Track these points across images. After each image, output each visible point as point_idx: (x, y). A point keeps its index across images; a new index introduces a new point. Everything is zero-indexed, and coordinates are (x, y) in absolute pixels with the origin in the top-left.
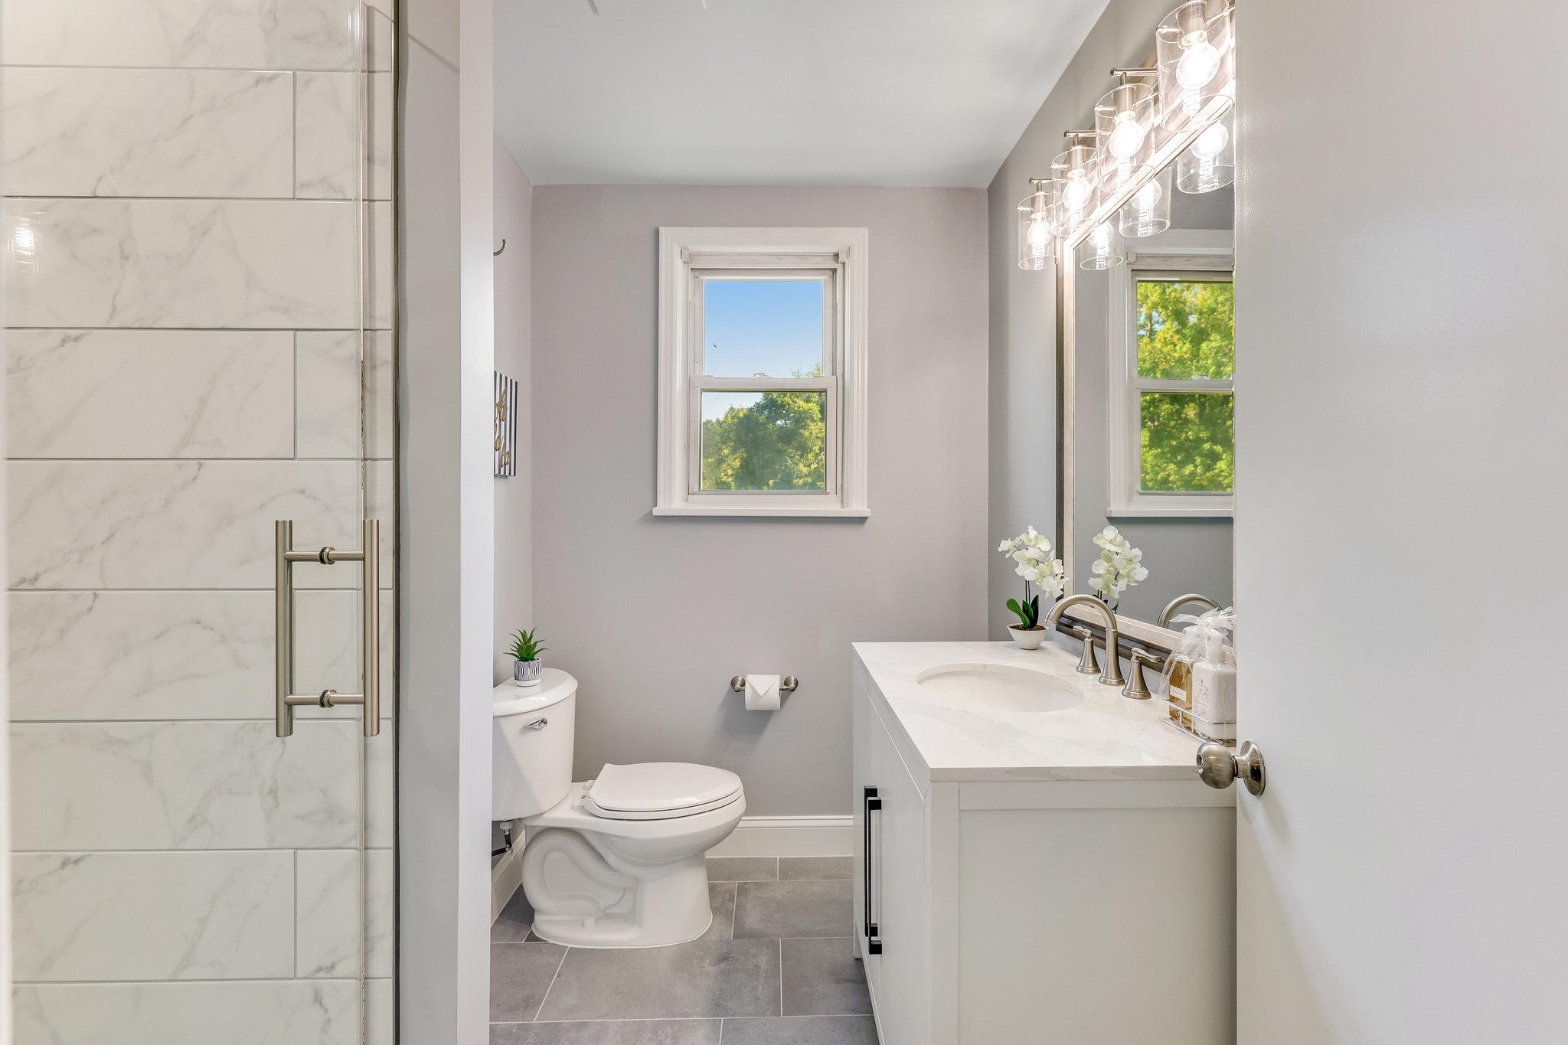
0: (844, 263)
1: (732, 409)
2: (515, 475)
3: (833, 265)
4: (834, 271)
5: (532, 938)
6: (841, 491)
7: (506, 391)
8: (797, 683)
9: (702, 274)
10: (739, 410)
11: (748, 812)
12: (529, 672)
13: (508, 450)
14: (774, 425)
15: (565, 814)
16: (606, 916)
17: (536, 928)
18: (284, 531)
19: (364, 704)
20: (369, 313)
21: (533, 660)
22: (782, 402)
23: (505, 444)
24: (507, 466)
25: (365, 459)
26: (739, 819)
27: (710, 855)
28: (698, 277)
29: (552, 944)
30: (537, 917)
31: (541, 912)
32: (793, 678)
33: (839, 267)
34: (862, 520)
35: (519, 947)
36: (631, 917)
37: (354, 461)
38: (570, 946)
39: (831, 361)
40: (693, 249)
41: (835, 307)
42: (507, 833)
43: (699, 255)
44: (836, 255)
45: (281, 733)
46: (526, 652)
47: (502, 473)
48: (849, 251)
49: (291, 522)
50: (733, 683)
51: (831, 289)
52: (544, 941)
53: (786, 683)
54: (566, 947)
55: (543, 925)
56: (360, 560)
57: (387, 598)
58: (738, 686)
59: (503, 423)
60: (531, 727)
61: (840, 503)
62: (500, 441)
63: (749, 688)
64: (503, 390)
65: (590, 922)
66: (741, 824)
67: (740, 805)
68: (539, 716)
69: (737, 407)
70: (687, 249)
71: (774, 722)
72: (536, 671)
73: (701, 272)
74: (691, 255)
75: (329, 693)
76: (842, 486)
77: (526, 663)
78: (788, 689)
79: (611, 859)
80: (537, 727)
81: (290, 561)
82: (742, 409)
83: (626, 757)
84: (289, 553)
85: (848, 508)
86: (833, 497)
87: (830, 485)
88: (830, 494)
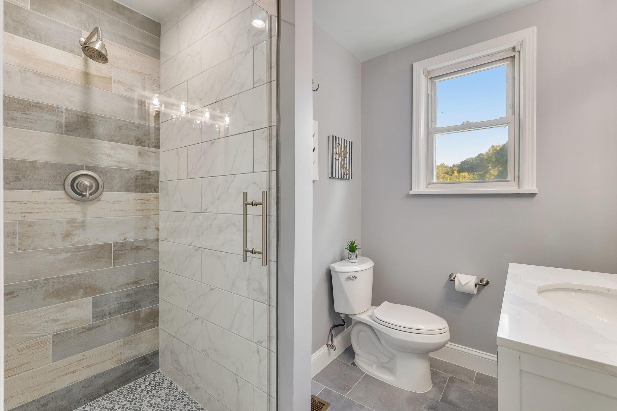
0: (519, 51)
1: (493, 146)
2: (351, 178)
3: (512, 54)
4: (513, 57)
5: (353, 364)
6: (518, 180)
7: (347, 146)
8: (487, 283)
9: (434, 80)
10: (497, 146)
11: (452, 340)
12: (353, 257)
13: (348, 168)
15: (365, 318)
16: (383, 366)
17: (355, 360)
18: (245, 195)
19: (262, 254)
20: (270, 121)
21: (354, 252)
23: (347, 166)
24: (348, 175)
25: (269, 171)
26: (446, 343)
27: (431, 355)
28: (433, 81)
29: (360, 369)
30: (356, 356)
31: (357, 355)
32: (486, 280)
33: (516, 54)
34: (533, 195)
35: (348, 365)
36: (391, 371)
37: (266, 172)
38: (366, 373)
39: (512, 107)
40: (429, 69)
41: (514, 78)
42: (343, 319)
43: (433, 70)
44: (514, 48)
45: (244, 261)
46: (352, 249)
47: (345, 178)
48: (522, 44)
49: (247, 192)
50: (450, 276)
51: (512, 69)
52: (356, 366)
53: (481, 281)
54: (365, 373)
55: (358, 360)
56: (261, 205)
57: (274, 219)
58: (452, 278)
59: (345, 158)
60: (349, 278)
61: (517, 186)
62: (344, 166)
63: (457, 280)
64: (345, 146)
65: (375, 366)
66: (447, 345)
67: (446, 336)
68: (353, 274)
69: (495, 145)
70: (426, 69)
71: (473, 299)
72: (356, 256)
73: (435, 78)
74: (429, 72)
75: (255, 249)
76: (519, 176)
77: (352, 253)
78: (482, 285)
79: (383, 343)
80: (353, 279)
81: (246, 205)
82: (499, 146)
83: (394, 300)
84: (246, 202)
85: (522, 188)
86: (512, 183)
87: (510, 176)
88: (510, 181)
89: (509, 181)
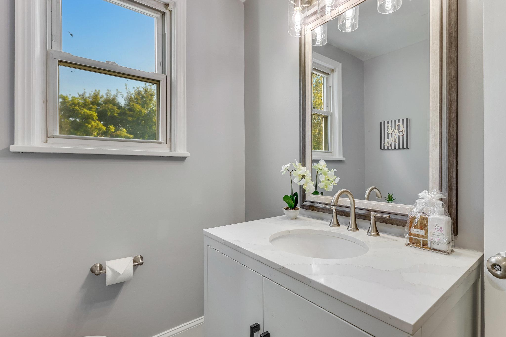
0: (171, 11)
4: (164, 14)
6: (170, 142)
8: (142, 258)
14: (68, 120)
22: (73, 109)
32: (139, 256)
33: (167, 12)
34: (182, 159)
39: (162, 66)
44: (167, 5)
50: (93, 269)
58: (98, 271)
61: (169, 149)
76: (170, 139)
85: (175, 151)
86: (164, 145)
87: (162, 138)
88: (163, 143)
89: (161, 143)
